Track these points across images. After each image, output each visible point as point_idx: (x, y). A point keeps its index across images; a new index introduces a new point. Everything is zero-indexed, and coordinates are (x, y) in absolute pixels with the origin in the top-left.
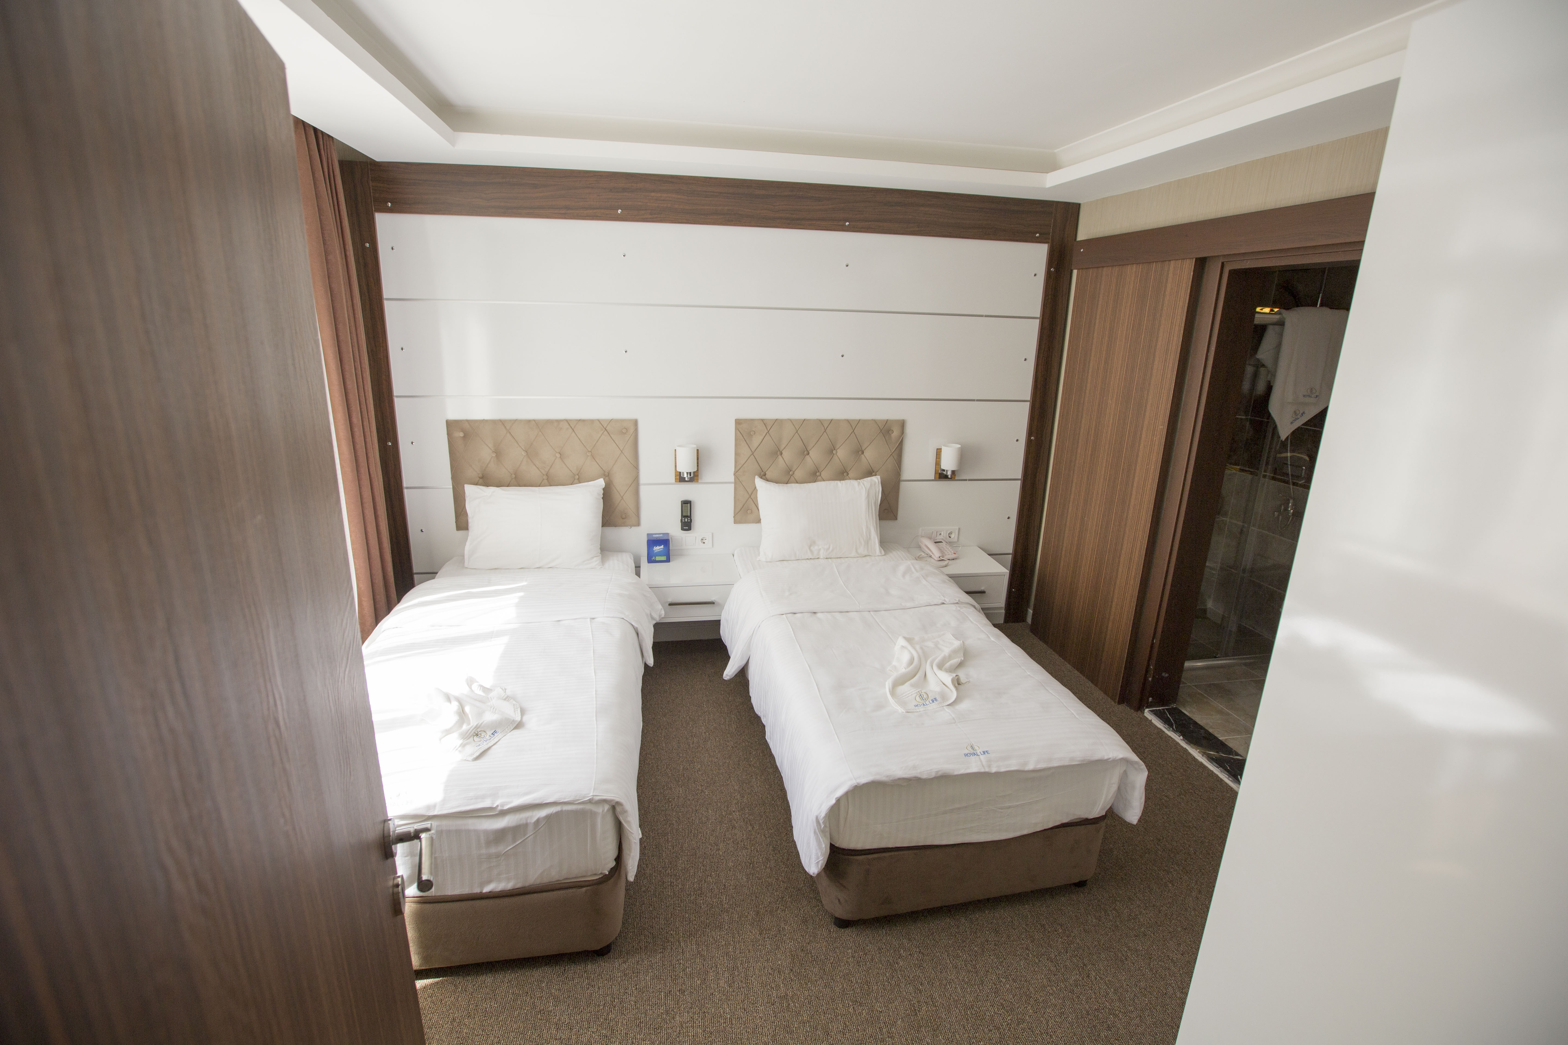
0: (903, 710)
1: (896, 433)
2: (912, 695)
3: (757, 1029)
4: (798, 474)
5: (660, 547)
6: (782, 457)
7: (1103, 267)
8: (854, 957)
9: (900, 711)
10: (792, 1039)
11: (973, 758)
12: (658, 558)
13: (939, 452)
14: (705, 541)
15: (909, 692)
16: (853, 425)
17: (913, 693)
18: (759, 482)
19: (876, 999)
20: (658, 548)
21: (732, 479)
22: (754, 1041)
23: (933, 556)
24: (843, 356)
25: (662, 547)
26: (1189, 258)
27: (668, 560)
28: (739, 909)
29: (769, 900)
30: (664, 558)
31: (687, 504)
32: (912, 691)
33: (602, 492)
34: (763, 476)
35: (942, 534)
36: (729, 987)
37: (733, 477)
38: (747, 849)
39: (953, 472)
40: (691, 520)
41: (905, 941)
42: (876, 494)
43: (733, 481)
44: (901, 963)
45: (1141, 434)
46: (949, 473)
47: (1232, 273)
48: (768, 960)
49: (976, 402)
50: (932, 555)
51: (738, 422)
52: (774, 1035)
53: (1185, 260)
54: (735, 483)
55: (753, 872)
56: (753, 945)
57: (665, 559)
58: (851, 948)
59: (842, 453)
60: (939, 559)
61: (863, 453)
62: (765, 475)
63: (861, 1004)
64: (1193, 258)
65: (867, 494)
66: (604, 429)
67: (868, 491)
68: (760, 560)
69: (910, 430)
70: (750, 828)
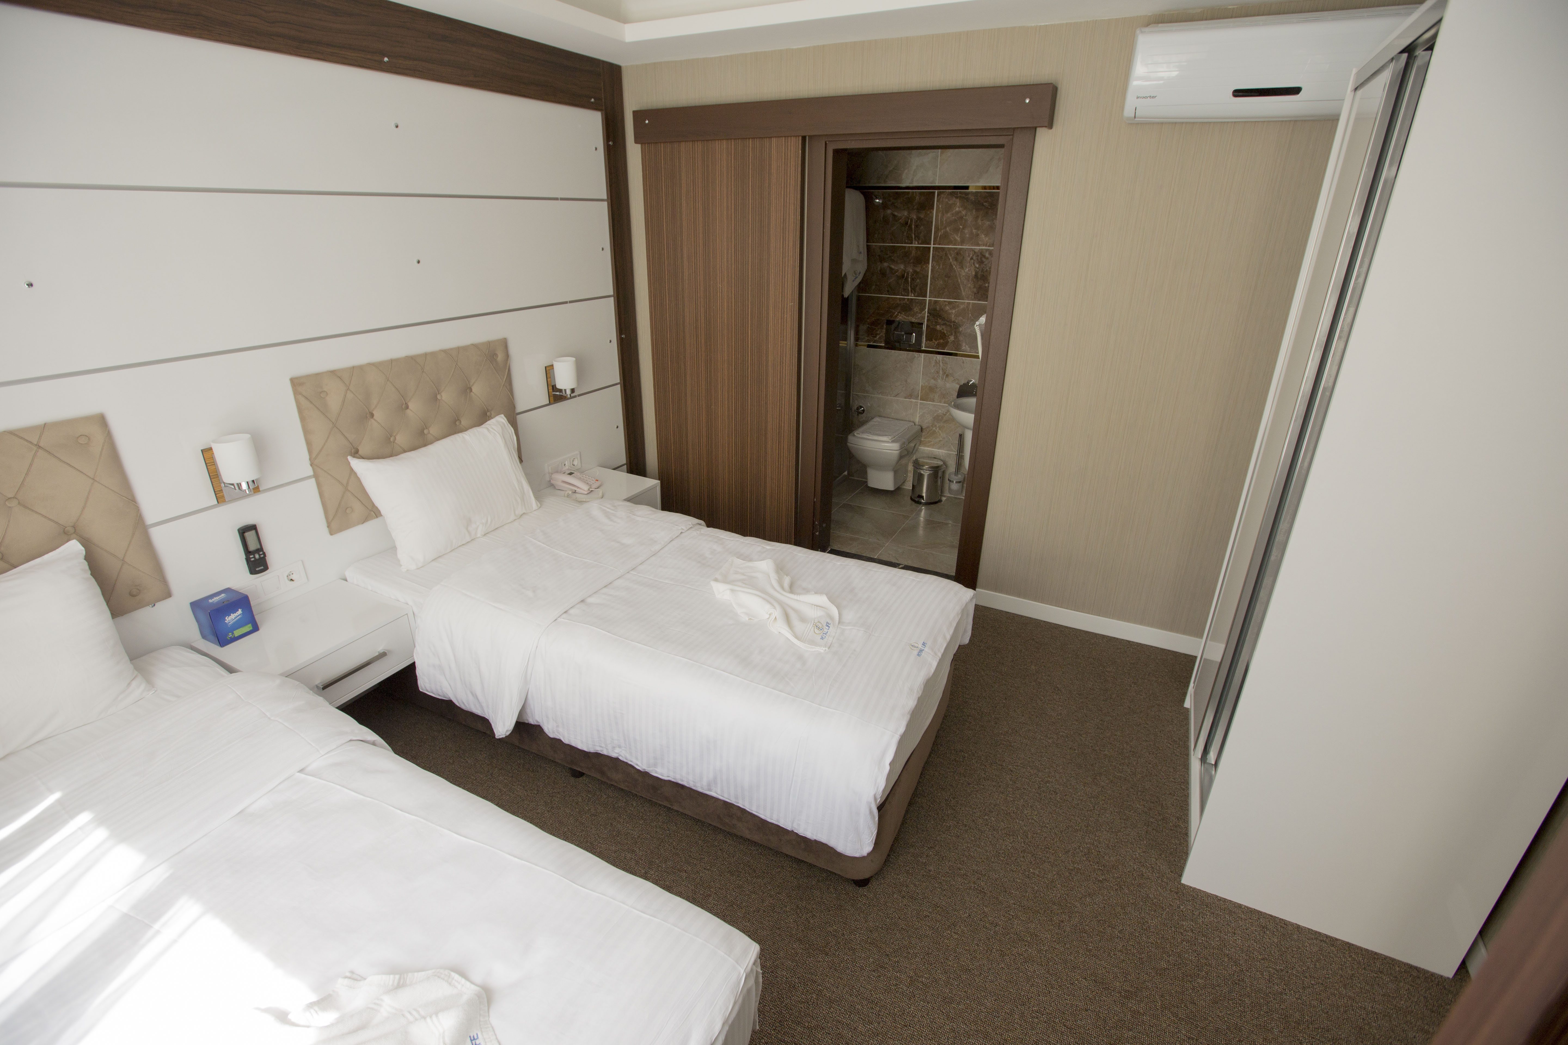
0: (824, 649)
1: (500, 357)
2: (810, 630)
3: (933, 1028)
4: (401, 439)
5: (236, 614)
6: (375, 420)
7: (680, 142)
8: (904, 897)
9: (822, 651)
10: (958, 1003)
11: (923, 654)
12: (237, 633)
13: (549, 371)
14: (292, 577)
15: (807, 630)
16: (453, 355)
17: (810, 628)
18: (357, 465)
19: (955, 910)
20: (233, 616)
21: (310, 472)
22: (944, 1040)
23: (578, 490)
24: (419, 262)
25: (240, 611)
26: (794, 136)
27: (256, 628)
28: (782, 954)
29: (791, 921)
30: (249, 628)
31: (246, 531)
32: (808, 626)
33: (86, 563)
34: (356, 454)
35: (567, 464)
36: (871, 1024)
37: (310, 468)
38: (710, 896)
39: (573, 391)
40: (264, 554)
41: (912, 850)
42: (511, 439)
43: (311, 473)
44: (931, 868)
45: (768, 314)
46: (568, 392)
47: (837, 152)
48: (862, 968)
49: (569, 305)
50: (576, 489)
51: (296, 383)
52: (948, 1016)
53: (789, 138)
54: (316, 476)
55: (744, 911)
56: (836, 970)
57: (251, 628)
58: (894, 893)
59: (448, 396)
60: (589, 492)
61: (471, 390)
62: (357, 452)
63: (954, 925)
64: (799, 136)
65: (504, 441)
66: (35, 448)
67: (503, 435)
68: (407, 570)
69: (513, 350)
70: (684, 875)
